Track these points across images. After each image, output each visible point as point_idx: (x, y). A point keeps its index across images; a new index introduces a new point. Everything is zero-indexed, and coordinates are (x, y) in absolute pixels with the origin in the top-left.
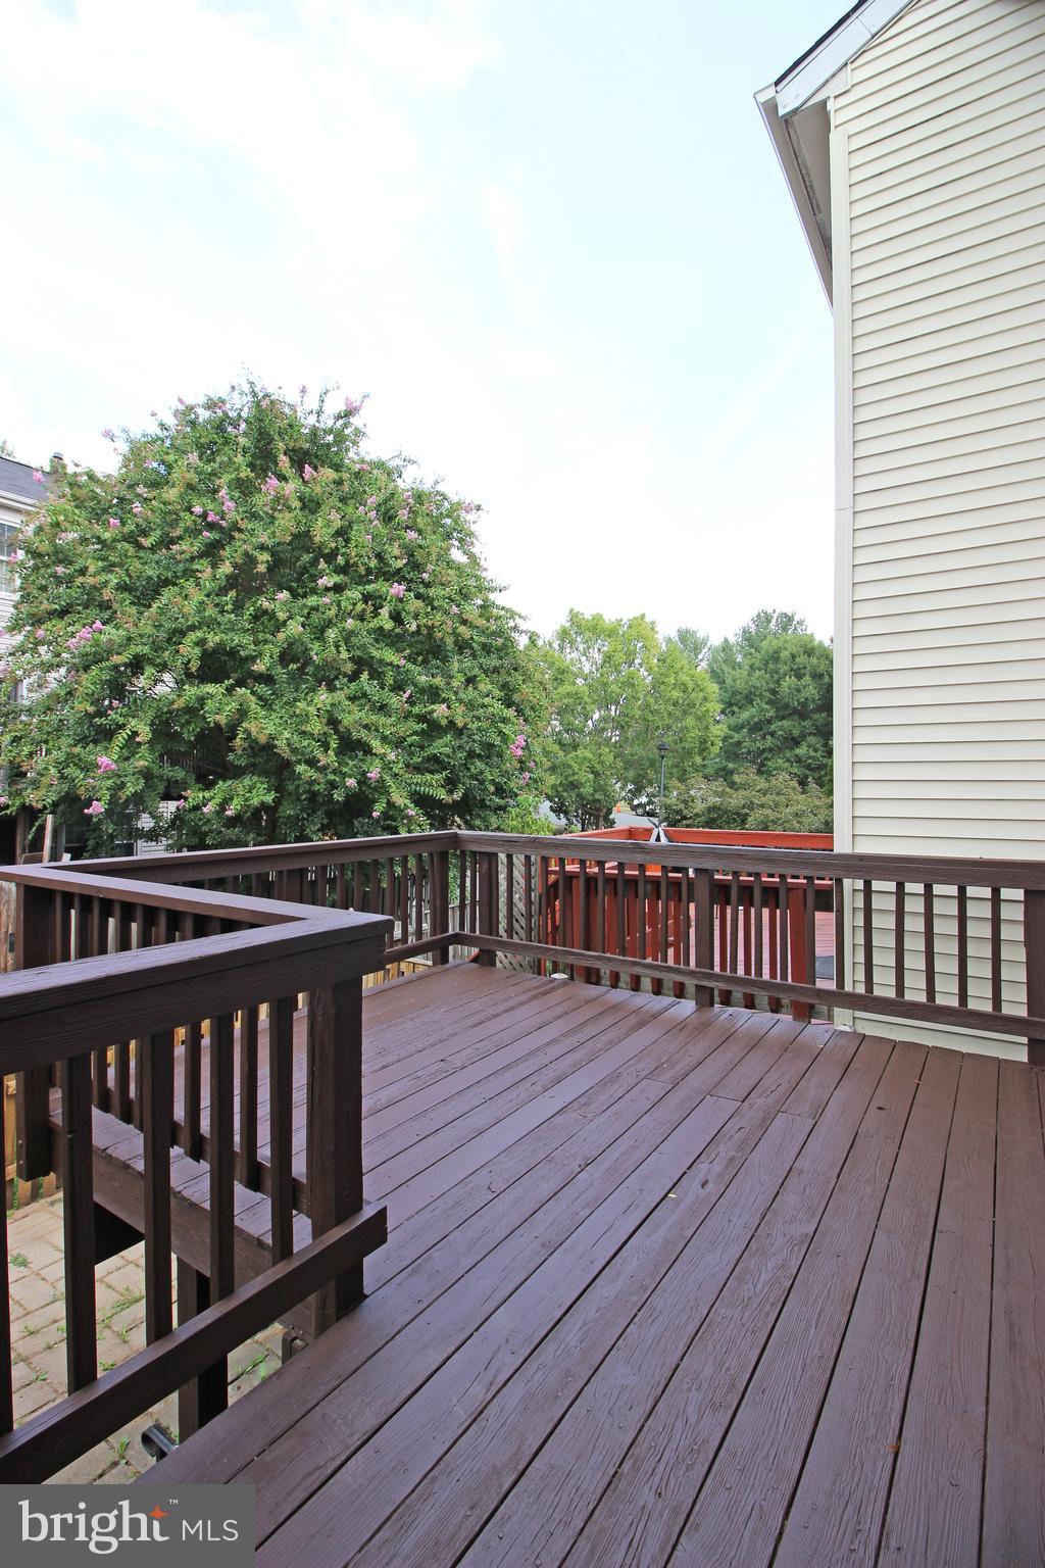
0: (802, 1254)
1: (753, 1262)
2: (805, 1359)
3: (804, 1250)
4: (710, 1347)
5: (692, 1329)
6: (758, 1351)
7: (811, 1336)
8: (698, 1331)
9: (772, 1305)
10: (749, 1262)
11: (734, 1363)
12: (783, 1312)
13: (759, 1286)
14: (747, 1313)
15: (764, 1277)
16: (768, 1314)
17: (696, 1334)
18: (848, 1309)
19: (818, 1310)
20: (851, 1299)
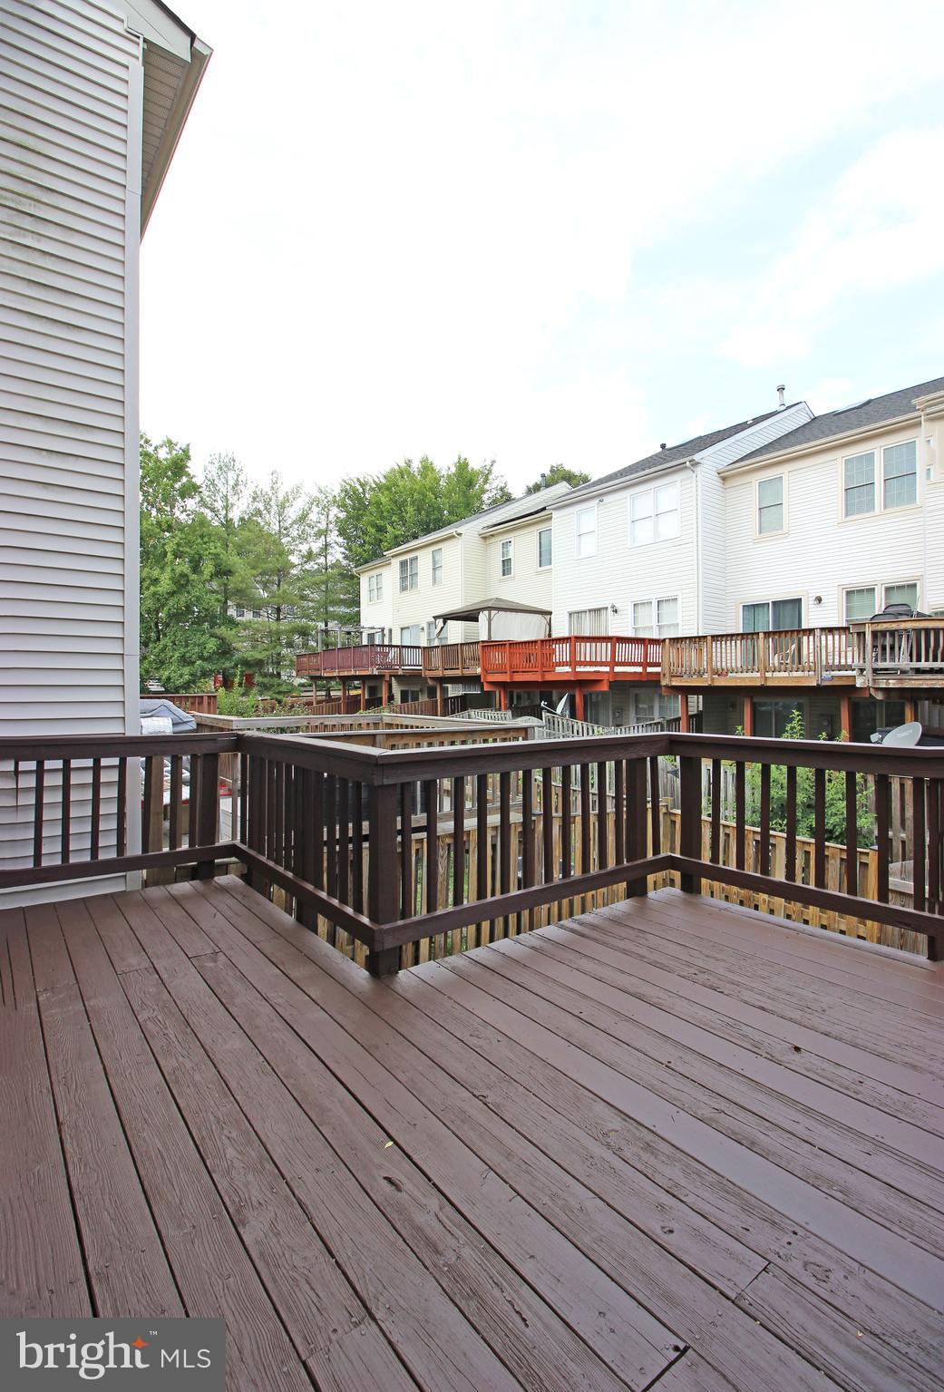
0: (226, 1199)
1: (253, 1153)
2: (149, 1125)
3: (228, 1203)
4: (210, 1086)
5: (233, 1085)
6: (181, 1106)
7: (157, 1140)
8: (229, 1089)
9: (203, 1137)
10: (254, 1152)
11: (188, 1091)
12: (190, 1139)
13: (226, 1141)
14: (212, 1118)
15: (231, 1152)
16: (199, 1129)
17: (227, 1085)
18: (146, 1184)
19: (167, 1162)
20: (149, 1193)
